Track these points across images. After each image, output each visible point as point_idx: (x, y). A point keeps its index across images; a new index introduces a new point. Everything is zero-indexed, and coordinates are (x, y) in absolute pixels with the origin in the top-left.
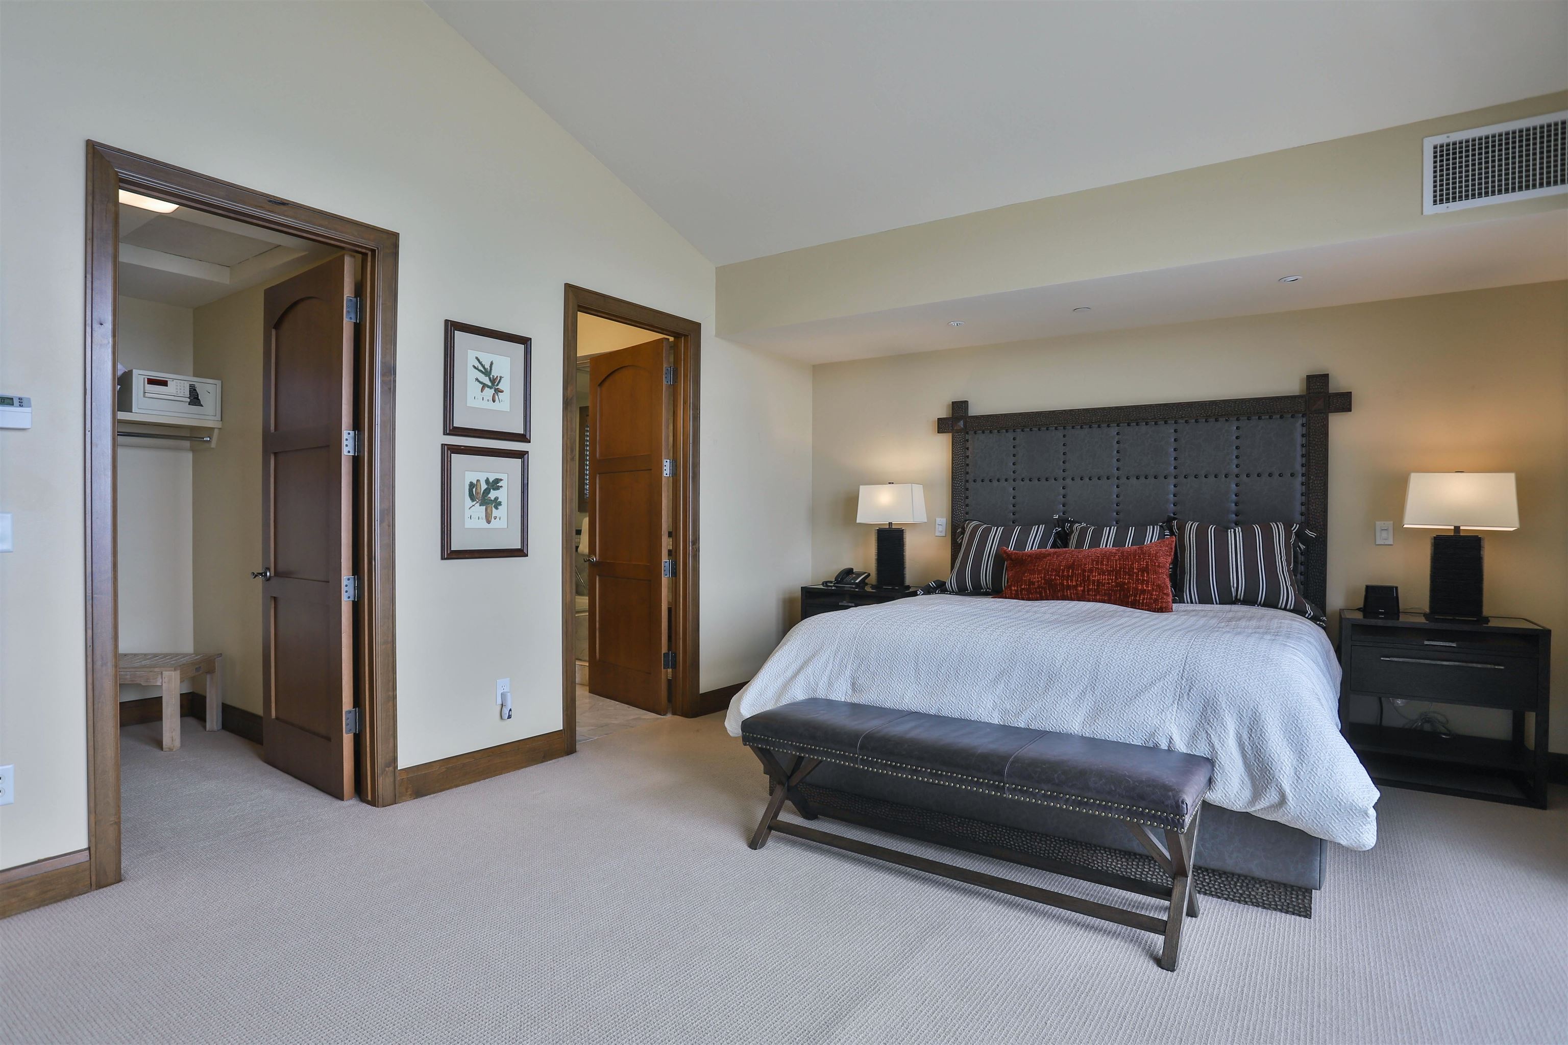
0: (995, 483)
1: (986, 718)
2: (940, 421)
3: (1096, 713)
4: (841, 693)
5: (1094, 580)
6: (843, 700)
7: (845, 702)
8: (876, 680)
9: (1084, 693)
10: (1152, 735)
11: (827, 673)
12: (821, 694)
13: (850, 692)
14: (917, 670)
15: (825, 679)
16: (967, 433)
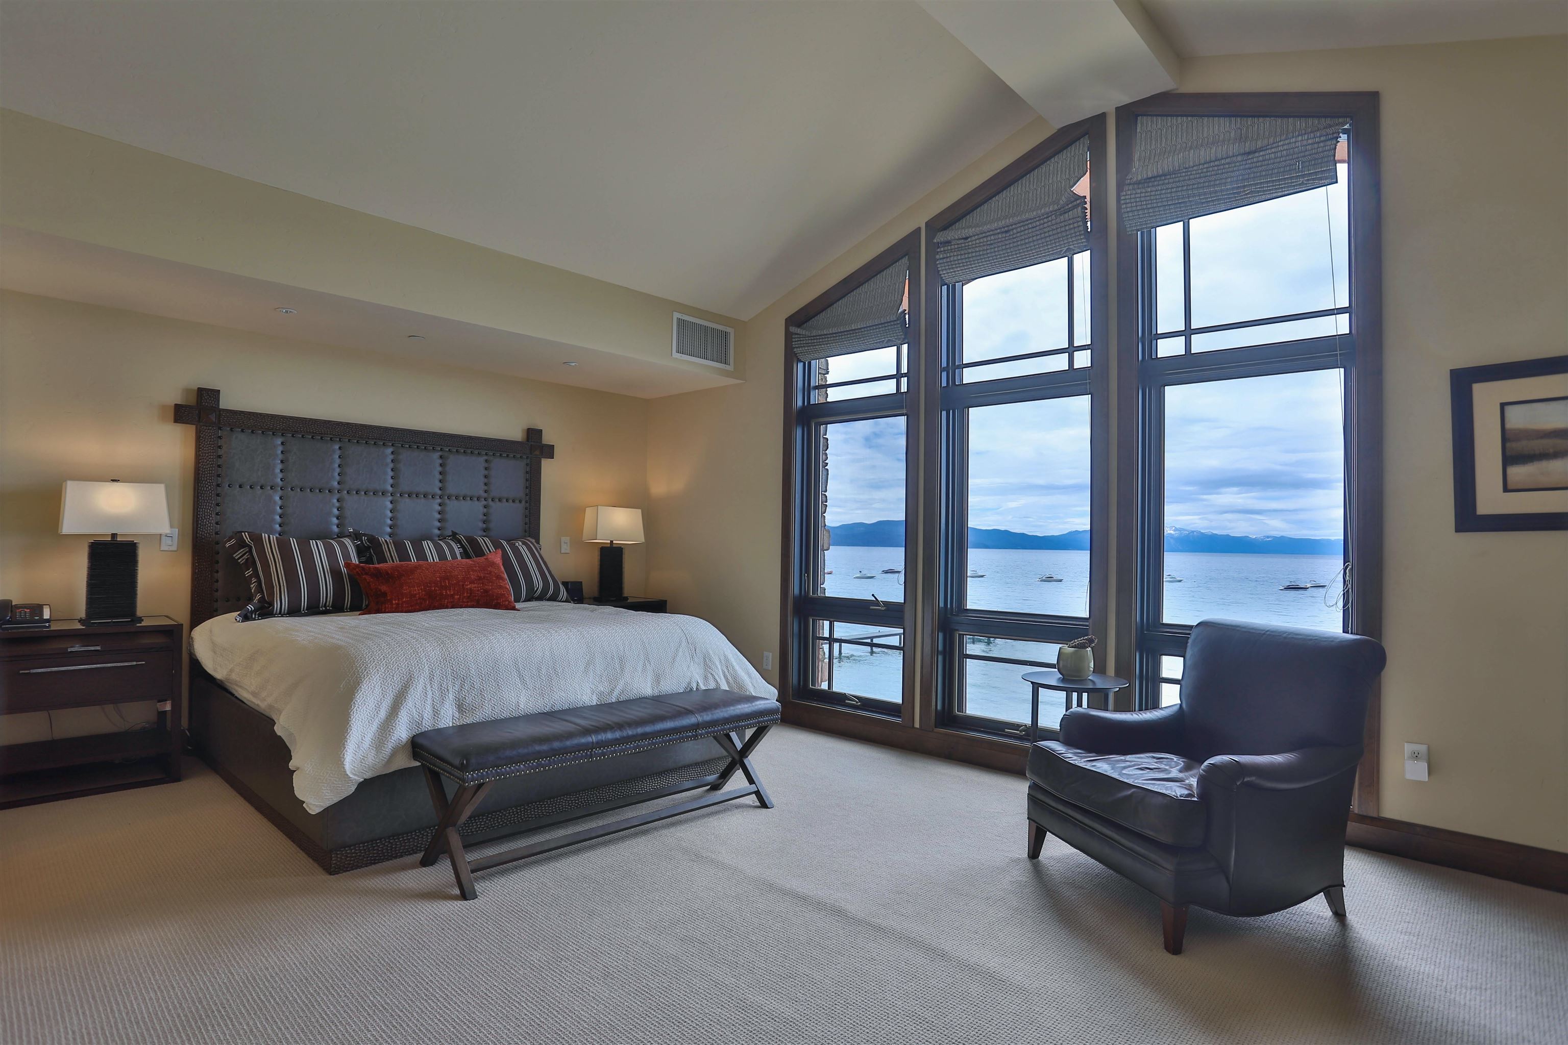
0: (258, 490)
1: (588, 703)
2: (178, 408)
3: (657, 679)
4: (448, 718)
5: (467, 589)
6: (451, 725)
7: (453, 726)
8: (485, 695)
9: (644, 665)
10: (689, 683)
11: (429, 701)
12: (427, 724)
13: (457, 715)
14: (521, 677)
15: (429, 708)
16: (220, 428)
